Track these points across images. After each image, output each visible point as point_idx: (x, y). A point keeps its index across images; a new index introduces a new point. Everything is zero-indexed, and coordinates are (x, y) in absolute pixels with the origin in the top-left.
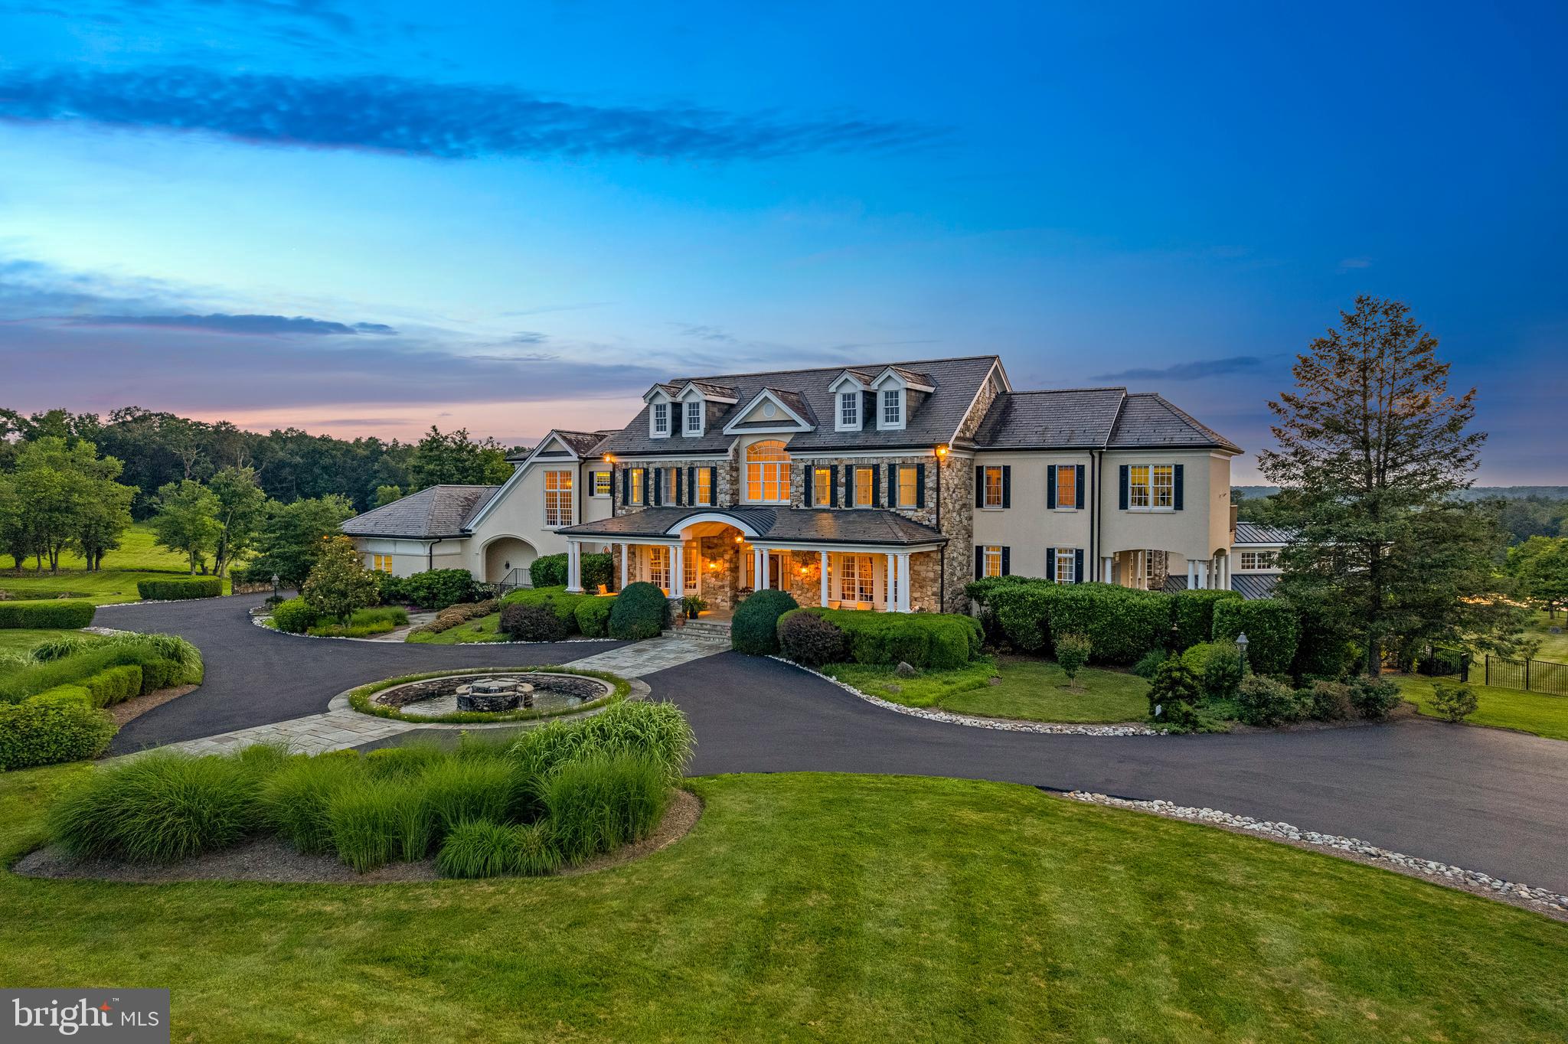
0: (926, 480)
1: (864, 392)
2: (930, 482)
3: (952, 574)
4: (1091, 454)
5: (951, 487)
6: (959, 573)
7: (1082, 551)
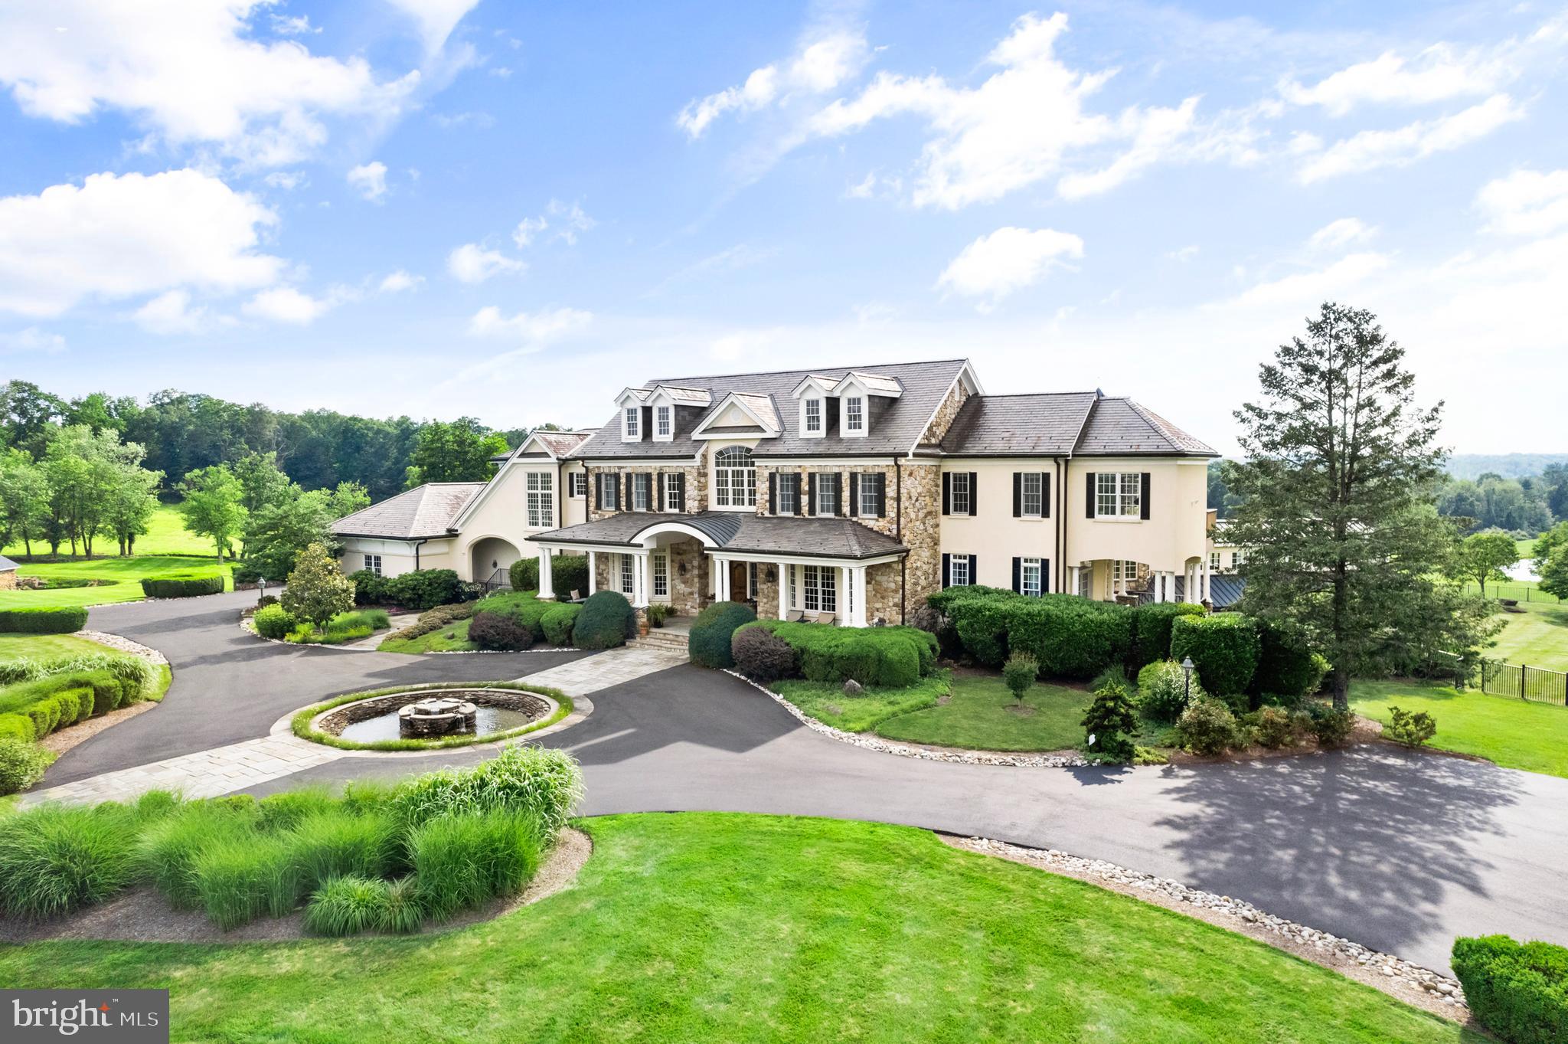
0: (887, 490)
1: (827, 398)
2: (891, 491)
3: (916, 584)
4: (1056, 462)
5: (914, 495)
6: (923, 582)
7: (1048, 560)
